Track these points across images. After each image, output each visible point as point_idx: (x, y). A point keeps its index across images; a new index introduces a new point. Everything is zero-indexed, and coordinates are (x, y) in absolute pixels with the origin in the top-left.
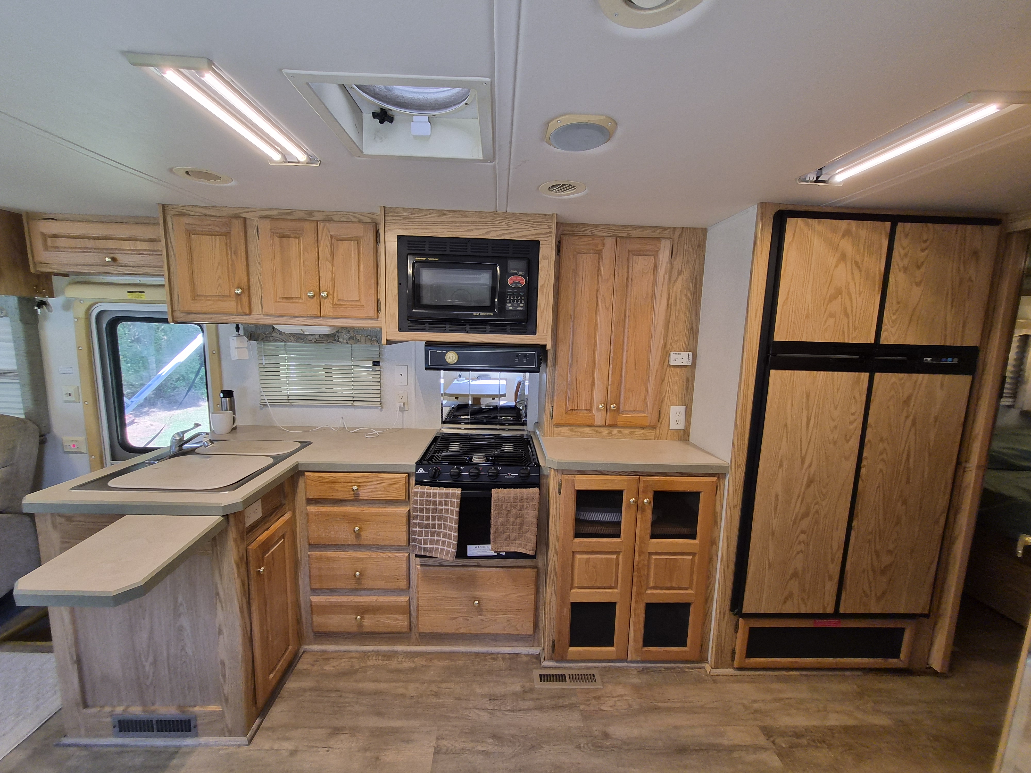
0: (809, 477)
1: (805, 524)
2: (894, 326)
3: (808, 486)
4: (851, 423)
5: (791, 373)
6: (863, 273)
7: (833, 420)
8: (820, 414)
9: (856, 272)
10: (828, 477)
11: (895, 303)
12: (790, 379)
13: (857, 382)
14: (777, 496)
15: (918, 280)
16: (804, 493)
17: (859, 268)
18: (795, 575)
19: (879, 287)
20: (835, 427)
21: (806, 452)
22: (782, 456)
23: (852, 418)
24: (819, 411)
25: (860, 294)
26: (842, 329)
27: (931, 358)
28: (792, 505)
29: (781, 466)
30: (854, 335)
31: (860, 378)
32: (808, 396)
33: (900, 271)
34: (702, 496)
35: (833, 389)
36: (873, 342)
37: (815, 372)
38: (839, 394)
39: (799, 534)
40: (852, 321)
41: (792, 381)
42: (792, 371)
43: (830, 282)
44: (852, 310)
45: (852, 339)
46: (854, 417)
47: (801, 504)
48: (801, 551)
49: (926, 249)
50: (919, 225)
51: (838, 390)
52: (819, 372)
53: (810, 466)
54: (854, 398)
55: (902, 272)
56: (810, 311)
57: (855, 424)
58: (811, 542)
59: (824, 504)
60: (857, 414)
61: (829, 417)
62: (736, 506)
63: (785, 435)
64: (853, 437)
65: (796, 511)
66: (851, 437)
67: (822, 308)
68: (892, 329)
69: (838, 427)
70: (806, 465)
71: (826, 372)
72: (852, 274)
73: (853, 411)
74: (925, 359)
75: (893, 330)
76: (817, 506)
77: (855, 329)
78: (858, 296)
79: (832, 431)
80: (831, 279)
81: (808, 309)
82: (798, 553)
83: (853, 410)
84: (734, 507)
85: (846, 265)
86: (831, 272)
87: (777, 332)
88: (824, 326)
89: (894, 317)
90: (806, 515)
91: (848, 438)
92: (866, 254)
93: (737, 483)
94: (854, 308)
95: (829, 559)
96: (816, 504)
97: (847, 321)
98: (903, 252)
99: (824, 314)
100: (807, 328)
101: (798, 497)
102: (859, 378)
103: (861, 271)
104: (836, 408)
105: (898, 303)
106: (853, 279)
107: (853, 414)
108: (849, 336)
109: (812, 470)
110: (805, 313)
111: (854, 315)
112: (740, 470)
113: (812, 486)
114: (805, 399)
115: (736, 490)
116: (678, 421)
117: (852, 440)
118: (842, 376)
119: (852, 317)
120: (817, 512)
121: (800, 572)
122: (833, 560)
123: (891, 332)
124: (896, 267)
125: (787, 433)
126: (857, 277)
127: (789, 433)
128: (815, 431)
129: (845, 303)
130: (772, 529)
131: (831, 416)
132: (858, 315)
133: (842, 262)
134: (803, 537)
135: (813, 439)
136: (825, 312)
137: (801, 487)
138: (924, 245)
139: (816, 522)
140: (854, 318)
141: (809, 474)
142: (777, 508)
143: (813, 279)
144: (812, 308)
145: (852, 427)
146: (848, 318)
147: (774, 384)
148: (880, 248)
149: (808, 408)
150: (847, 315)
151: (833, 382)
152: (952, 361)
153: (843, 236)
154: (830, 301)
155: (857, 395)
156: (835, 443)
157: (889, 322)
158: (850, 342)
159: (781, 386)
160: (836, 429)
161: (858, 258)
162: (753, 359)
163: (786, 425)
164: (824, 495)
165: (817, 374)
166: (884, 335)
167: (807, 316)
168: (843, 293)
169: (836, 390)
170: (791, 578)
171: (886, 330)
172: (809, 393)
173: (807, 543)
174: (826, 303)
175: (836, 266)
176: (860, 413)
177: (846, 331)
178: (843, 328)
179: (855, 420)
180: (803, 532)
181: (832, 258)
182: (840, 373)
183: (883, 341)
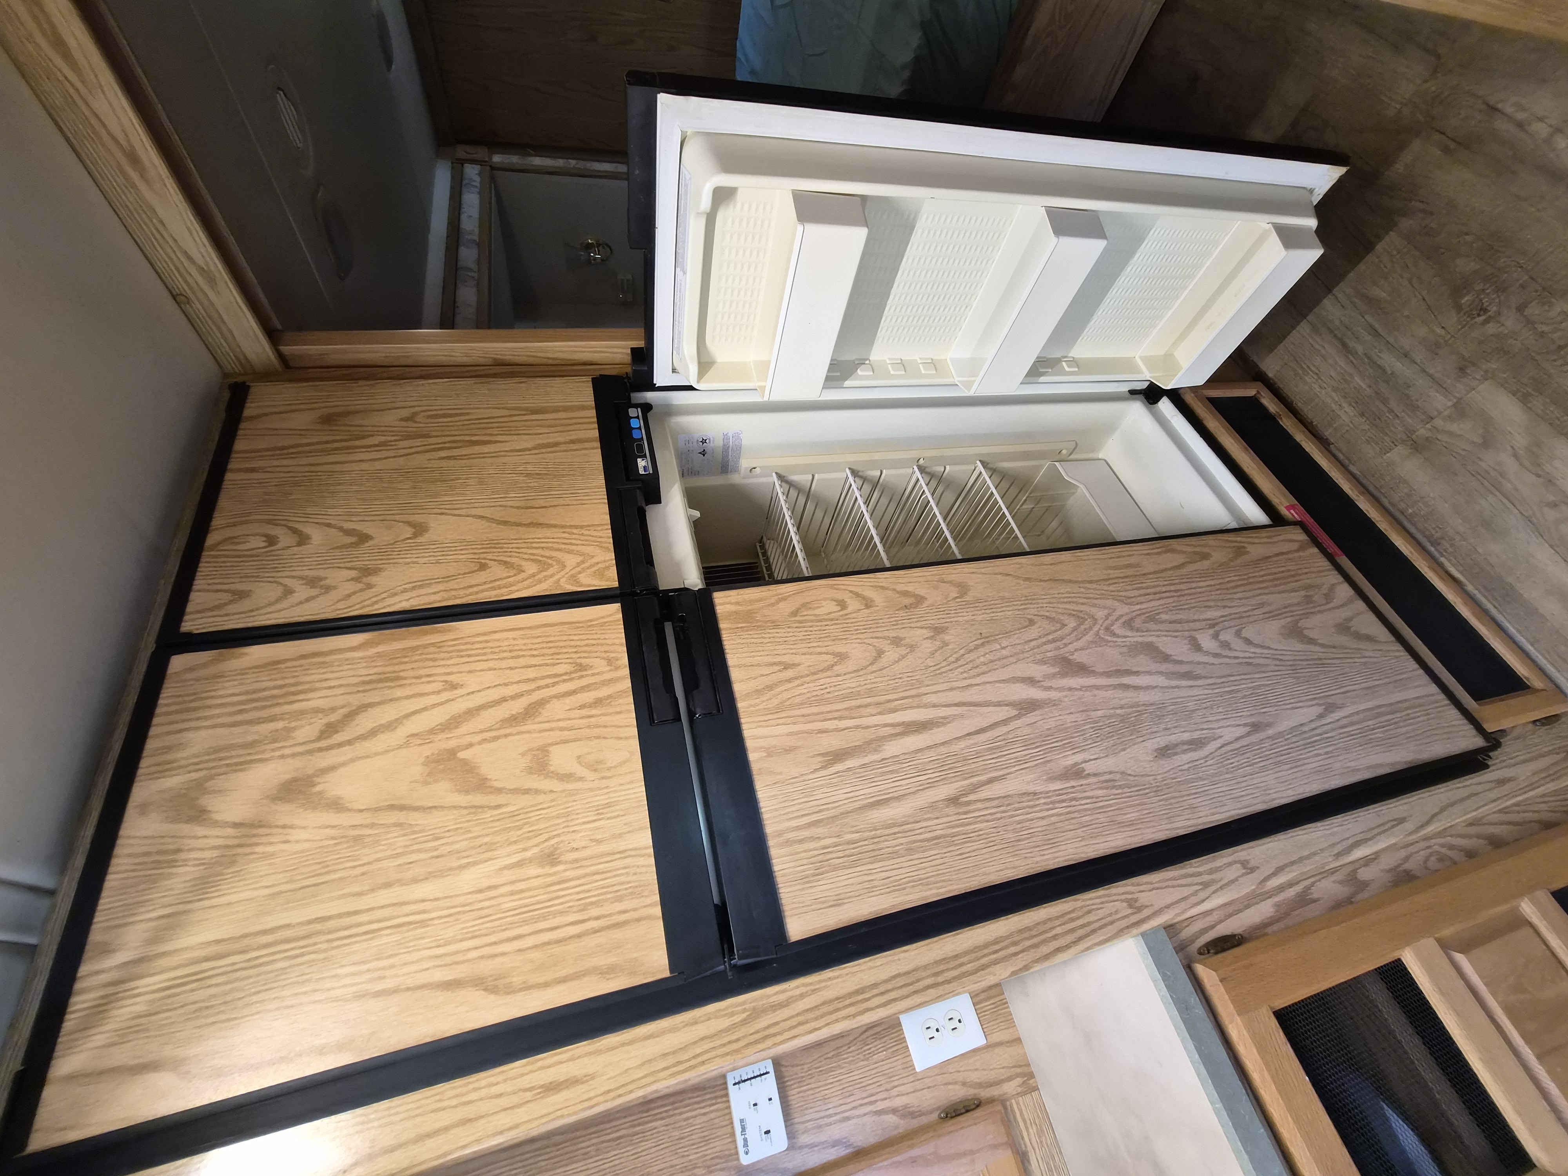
0: (1063, 675)
1: (1177, 648)
2: (558, 561)
3: (1082, 669)
4: (868, 604)
5: (781, 845)
6: (368, 698)
7: (880, 653)
8: (877, 699)
9: (365, 722)
10: (1032, 622)
11: (482, 577)
12: (801, 841)
13: (747, 618)
14: (1164, 752)
15: (408, 532)
16: (1107, 674)
17: (351, 716)
18: (1295, 632)
19: (426, 633)
20: (896, 641)
21: (998, 704)
22: (1053, 779)
23: (853, 605)
24: (866, 706)
25: (454, 687)
26: (585, 712)
27: (639, 460)
28: (1153, 697)
29: (1075, 773)
30: (600, 665)
31: (736, 613)
32: (837, 756)
33: (370, 586)
34: (1282, 1003)
35: (789, 681)
36: (617, 607)
37: (752, 756)
38: (797, 659)
39: (1207, 653)
40: (554, 684)
41: (806, 833)
42: (771, 842)
43: (402, 808)
44: (514, 697)
45: (617, 668)
46: (849, 601)
47: (1136, 673)
48: (1238, 634)
49: (294, 531)
50: (205, 568)
51: (787, 666)
52: (749, 744)
53: (1031, 681)
54: (795, 613)
55: (373, 580)
56: (528, 854)
57: (869, 593)
58: (1202, 617)
59: (1100, 614)
60: (839, 596)
61: (874, 668)
62: (1244, 864)
63: (985, 793)
64: (900, 588)
65: (1161, 681)
66: (905, 594)
67: (511, 808)
68: (568, 563)
69: (892, 634)
70: (1035, 693)
71: (743, 721)
72: (373, 733)
73: (833, 607)
74: (641, 472)
75: (571, 561)
76: (1117, 628)
77: (581, 667)
78: (459, 692)
79: (912, 648)
80: (392, 807)
81: (519, 864)
82: (1248, 642)
83: (831, 607)
84: (1253, 870)
85: (332, 768)
86: (359, 819)
87: (632, 973)
88: (581, 779)
89: (531, 568)
90: (1150, 649)
91: (911, 600)
92: (296, 706)
93: (1186, 891)
94: (509, 691)
95: (1206, 564)
96: (1114, 634)
97: (555, 701)
98: (302, 592)
99: (537, 792)
100: (598, 842)
101: (1126, 687)
102: (734, 616)
103: (364, 707)
104: (842, 657)
105: (483, 567)
106: (390, 726)
107: (842, 605)
108: (604, 683)
109: (1037, 671)
110: (540, 871)
111: (533, 686)
112: (1144, 898)
113: (1078, 657)
114: (850, 763)
115: (1206, 885)
116: (957, 1025)
117: (910, 588)
118: (739, 666)
119: (539, 688)
120: (1129, 624)
121: (1283, 622)
122: (1205, 556)
123: (578, 565)
124: (354, 599)
125: (974, 788)
126: (387, 714)
127: (974, 780)
128: (933, 699)
129: (490, 730)
130: (1249, 734)
131: (872, 664)
132: (531, 673)
133: (318, 788)
134: (1206, 641)
135: (957, 697)
136: (527, 791)
137: (1098, 687)
138: (285, 539)
139: (1152, 619)
140: (542, 683)
141: (1053, 676)
142: (1191, 742)
143: (388, 885)
144: (514, 848)
145: (878, 598)
146: (542, 703)
147: (838, 903)
148: (274, 664)
149: (873, 744)
150: (532, 711)
151: (770, 688)
152: (638, 417)
153: (199, 815)
154: (482, 785)
155: (786, 608)
156: (938, 631)
157: (546, 578)
158: (626, 671)
159: (835, 868)
160: (901, 639)
161: (307, 731)
162: (756, 1013)
163: (954, 801)
164: (1081, 620)
165: (757, 749)
166: (589, 582)
167: (551, 858)
168: (452, 744)
169: (789, 673)
170: (1312, 641)
171: (573, 578)
172: (822, 755)
173: (1212, 626)
174: (493, 800)
175: (337, 805)
176: (832, 587)
177: (588, 697)
178: (582, 707)
179: (857, 595)
180: (1196, 647)
181: (295, 835)
182: (735, 674)
183: (610, 579)
